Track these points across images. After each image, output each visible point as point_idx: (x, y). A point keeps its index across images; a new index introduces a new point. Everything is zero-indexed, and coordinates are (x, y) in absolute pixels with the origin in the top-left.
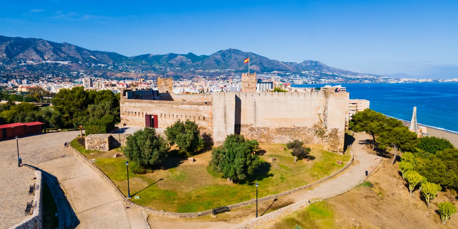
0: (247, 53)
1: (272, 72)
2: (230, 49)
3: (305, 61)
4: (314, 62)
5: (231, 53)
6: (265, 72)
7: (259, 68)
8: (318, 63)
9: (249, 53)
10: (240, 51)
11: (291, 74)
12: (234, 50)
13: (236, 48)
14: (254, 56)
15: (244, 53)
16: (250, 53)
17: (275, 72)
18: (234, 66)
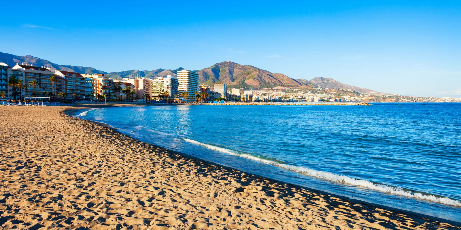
0: (244, 66)
1: (274, 88)
2: (225, 62)
3: (315, 78)
4: (326, 79)
5: (226, 67)
6: (265, 88)
7: (258, 83)
8: (330, 80)
9: (247, 66)
10: (237, 64)
11: (300, 90)
12: (229, 62)
13: (232, 61)
14: (252, 69)
15: (242, 66)
16: (249, 65)
17: (279, 87)
18: (226, 80)
